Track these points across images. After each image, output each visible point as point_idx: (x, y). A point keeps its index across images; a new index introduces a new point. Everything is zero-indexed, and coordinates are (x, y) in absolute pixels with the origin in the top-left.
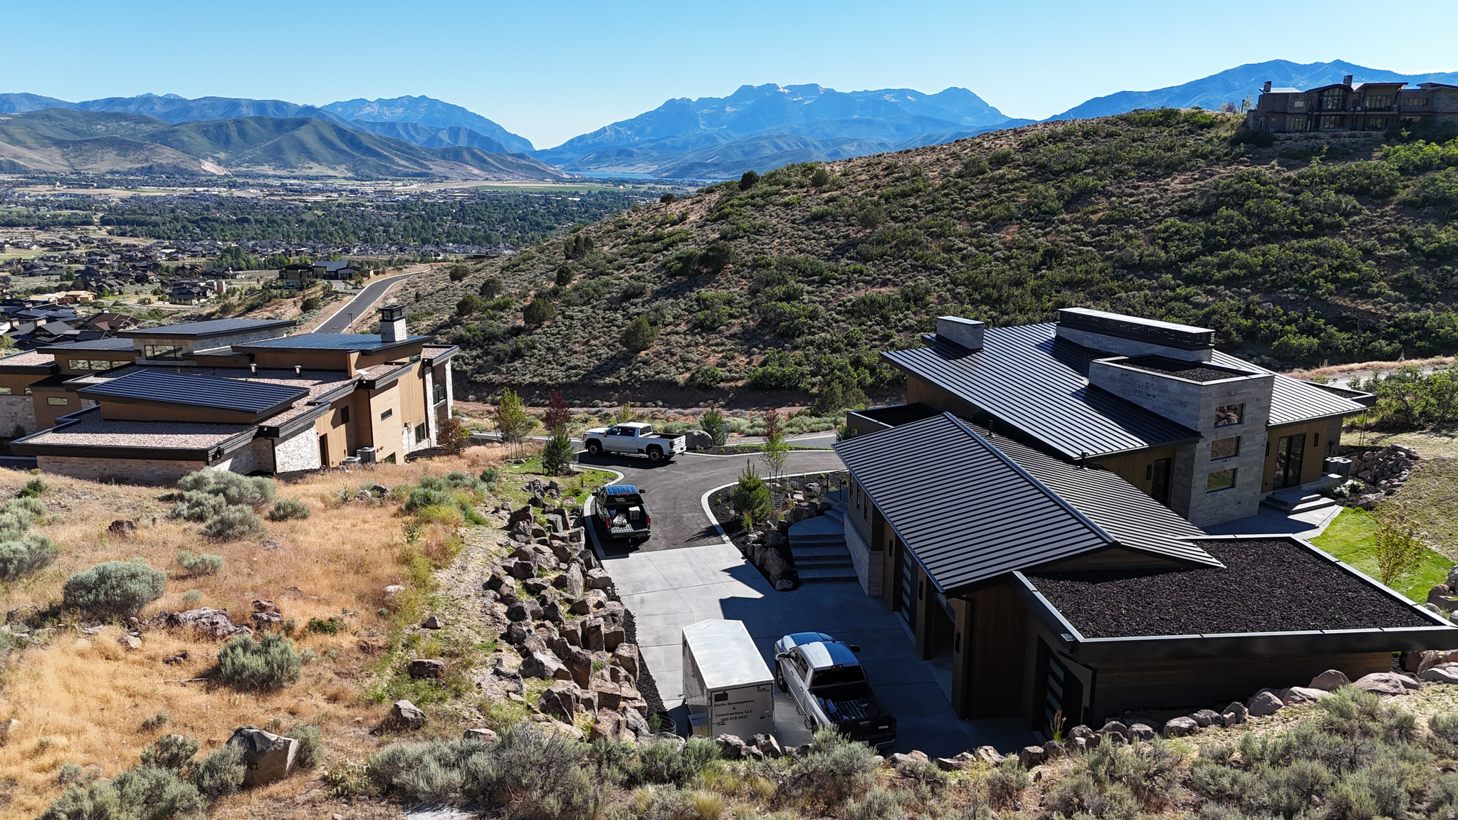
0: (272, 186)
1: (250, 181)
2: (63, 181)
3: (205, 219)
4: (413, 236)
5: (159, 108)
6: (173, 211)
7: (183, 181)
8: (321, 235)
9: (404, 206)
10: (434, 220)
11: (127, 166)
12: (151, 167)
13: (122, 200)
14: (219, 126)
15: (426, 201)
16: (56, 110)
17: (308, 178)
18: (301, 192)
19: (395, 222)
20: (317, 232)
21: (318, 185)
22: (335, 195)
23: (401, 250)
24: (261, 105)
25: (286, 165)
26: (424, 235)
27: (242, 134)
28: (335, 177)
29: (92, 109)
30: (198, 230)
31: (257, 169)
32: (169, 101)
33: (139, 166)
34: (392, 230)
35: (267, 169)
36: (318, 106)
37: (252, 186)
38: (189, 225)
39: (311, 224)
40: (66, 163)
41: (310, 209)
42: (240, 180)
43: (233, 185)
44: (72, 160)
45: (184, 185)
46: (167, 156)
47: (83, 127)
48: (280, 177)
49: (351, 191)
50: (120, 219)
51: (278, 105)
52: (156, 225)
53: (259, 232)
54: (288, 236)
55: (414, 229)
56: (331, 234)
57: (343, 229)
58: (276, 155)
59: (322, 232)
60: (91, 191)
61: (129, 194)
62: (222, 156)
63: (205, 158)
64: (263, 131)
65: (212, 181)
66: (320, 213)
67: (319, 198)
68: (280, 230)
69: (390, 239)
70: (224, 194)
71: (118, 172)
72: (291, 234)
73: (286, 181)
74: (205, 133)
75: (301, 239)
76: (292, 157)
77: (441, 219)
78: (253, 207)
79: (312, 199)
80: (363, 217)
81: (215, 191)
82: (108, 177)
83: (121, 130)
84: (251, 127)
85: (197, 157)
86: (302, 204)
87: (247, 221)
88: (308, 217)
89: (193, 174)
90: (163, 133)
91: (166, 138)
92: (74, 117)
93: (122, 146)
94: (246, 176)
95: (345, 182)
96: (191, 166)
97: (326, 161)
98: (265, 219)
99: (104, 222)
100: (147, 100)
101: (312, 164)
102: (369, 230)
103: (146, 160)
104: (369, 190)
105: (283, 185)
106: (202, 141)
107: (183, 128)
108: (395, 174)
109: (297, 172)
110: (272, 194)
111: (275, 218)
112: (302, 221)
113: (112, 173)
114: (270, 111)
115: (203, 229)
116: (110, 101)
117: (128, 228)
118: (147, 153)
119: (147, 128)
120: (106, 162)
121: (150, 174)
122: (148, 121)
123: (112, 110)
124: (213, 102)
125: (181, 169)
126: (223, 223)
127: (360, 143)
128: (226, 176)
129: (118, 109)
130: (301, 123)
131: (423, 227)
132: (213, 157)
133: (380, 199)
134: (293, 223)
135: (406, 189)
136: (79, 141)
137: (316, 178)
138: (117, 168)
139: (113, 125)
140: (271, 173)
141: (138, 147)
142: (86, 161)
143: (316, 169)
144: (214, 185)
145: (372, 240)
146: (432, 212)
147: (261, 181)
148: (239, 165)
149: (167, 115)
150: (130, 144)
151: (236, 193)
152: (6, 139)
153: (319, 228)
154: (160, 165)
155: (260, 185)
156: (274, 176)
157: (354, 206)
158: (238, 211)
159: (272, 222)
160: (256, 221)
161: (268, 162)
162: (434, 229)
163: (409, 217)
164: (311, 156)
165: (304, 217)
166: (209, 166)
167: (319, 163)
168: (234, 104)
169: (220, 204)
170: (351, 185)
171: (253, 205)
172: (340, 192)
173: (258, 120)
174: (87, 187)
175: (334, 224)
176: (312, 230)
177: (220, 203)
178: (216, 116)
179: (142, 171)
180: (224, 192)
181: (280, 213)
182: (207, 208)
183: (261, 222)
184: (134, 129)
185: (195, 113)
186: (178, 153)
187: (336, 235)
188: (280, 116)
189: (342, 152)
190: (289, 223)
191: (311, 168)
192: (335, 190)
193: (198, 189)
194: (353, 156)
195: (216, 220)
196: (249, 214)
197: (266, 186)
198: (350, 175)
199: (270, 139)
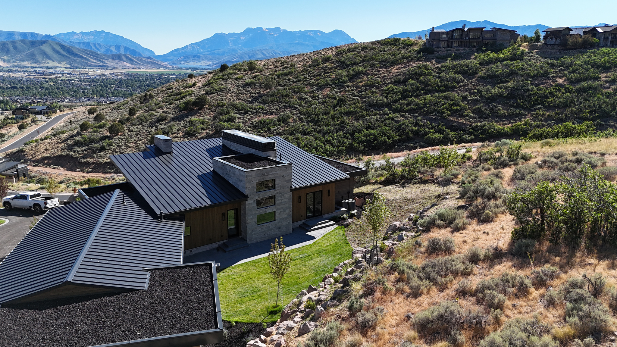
0: (29, 71)
1: (19, 69)
4: (96, 94)
8: (51, 94)
9: (93, 80)
10: (107, 87)
14: (4, 44)
15: (104, 78)
17: (48, 68)
18: (43, 74)
19: (88, 88)
20: (49, 93)
21: (52, 71)
22: (60, 75)
23: (89, 100)
24: (24, 35)
25: (37, 62)
26: (102, 93)
27: (15, 48)
28: (61, 67)
31: (22, 64)
34: (86, 91)
35: (27, 64)
36: (52, 35)
37: (20, 71)
39: (47, 89)
41: (47, 82)
42: (14, 69)
43: (10, 71)
48: (34, 67)
49: (68, 74)
51: (34, 35)
53: (21, 93)
54: (35, 94)
55: (97, 91)
56: (56, 93)
57: (62, 91)
58: (32, 58)
59: (52, 92)
62: (6, 58)
64: (25, 46)
66: (52, 84)
67: (53, 77)
68: (31, 91)
69: (85, 95)
70: (6, 76)
72: (37, 93)
73: (36, 69)
75: (41, 95)
76: (39, 58)
77: (110, 86)
78: (19, 81)
79: (48, 77)
80: (73, 85)
84: (19, 45)
86: (44, 80)
87: (15, 87)
88: (46, 85)
94: (17, 67)
95: (65, 70)
97: (57, 60)
98: (24, 86)
101: (49, 61)
102: (75, 91)
104: (77, 73)
105: (35, 71)
108: (90, 66)
109: (43, 65)
110: (29, 75)
111: (29, 86)
112: (43, 87)
114: (29, 37)
126: (4, 89)
127: (73, 52)
128: (7, 67)
130: (43, 42)
131: (101, 90)
132: (1, 59)
133: (82, 77)
134: (38, 88)
135: (94, 73)
137: (52, 68)
140: (30, 65)
143: (52, 64)
145: (76, 96)
146: (106, 83)
147: (24, 69)
148: (14, 62)
151: (12, 75)
153: (51, 91)
155: (24, 71)
156: (31, 67)
157: (69, 80)
158: (12, 83)
159: (28, 88)
160: (20, 88)
161: (28, 60)
162: (107, 90)
163: (95, 85)
164: (49, 58)
165: (44, 85)
167: (53, 61)
168: (11, 34)
169: (3, 80)
170: (68, 71)
171: (20, 80)
172: (62, 74)
173: (23, 41)
175: (58, 89)
176: (47, 91)
178: (2, 39)
180: (6, 75)
181: (32, 84)
183: (22, 88)
187: (59, 94)
188: (34, 40)
189: (64, 56)
190: (36, 88)
191: (49, 63)
192: (61, 73)
194: (70, 58)
196: (17, 84)
197: (26, 71)
198: (68, 66)
199: (29, 50)
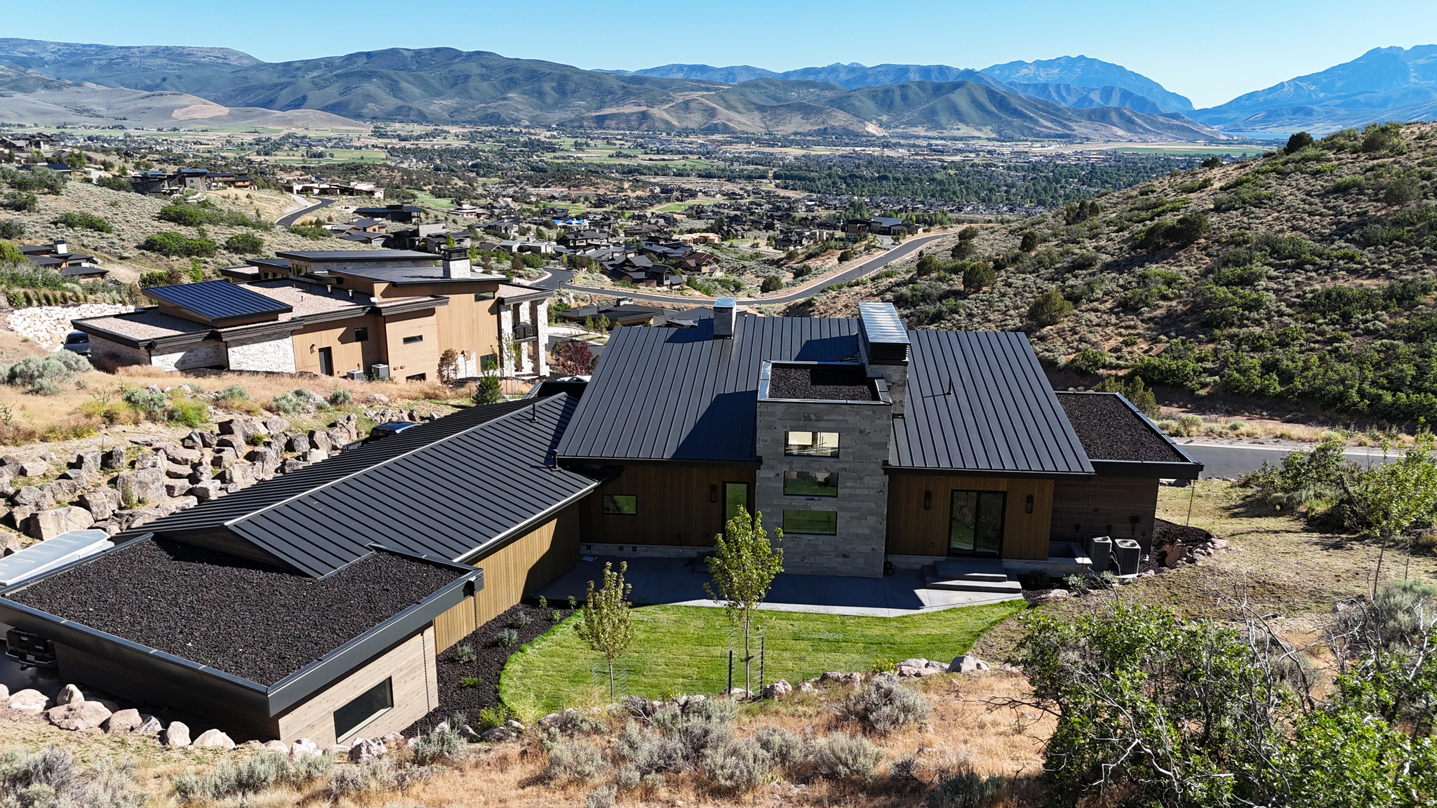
0: (919, 146)
1: (902, 142)
2: (758, 141)
3: (852, 176)
4: (1031, 198)
5: (843, 76)
6: (830, 168)
7: (847, 141)
8: (944, 193)
9: (1034, 167)
10: (1058, 182)
11: (807, 128)
12: (826, 129)
13: (796, 158)
14: (887, 91)
15: (1058, 162)
16: (763, 79)
17: (954, 139)
18: (943, 152)
19: (1020, 183)
20: (942, 190)
21: (960, 145)
22: (972, 155)
23: (1011, 210)
24: (926, 71)
25: (936, 126)
26: (1043, 196)
27: (904, 98)
28: (979, 138)
29: (792, 78)
30: (844, 186)
31: (912, 131)
32: (852, 69)
33: (816, 128)
34: (1013, 190)
35: (920, 131)
36: (978, 69)
37: (902, 146)
38: (839, 181)
39: (941, 183)
40: (763, 125)
41: (945, 168)
42: (894, 141)
43: (886, 145)
44: (768, 123)
45: (847, 145)
46: (840, 119)
47: (780, 94)
48: (929, 138)
49: (989, 152)
50: (789, 176)
51: (942, 70)
52: (813, 180)
53: (892, 188)
54: (916, 194)
55: (1036, 191)
56: (954, 193)
57: (967, 188)
58: (930, 118)
59: (947, 191)
60: (776, 150)
61: (803, 152)
62: (884, 118)
63: (870, 121)
64: (922, 94)
65: (870, 141)
66: (952, 172)
67: (958, 158)
68: (911, 187)
69: (1007, 199)
70: (876, 154)
71: (800, 134)
72: (919, 191)
73: (933, 142)
74: (874, 97)
75: (925, 197)
76: (944, 119)
77: (1066, 182)
78: (896, 166)
79: (949, 159)
80: (991, 178)
81: (869, 150)
82: (792, 137)
83: (808, 96)
84: (913, 92)
85: (863, 118)
86: (940, 164)
87: (886, 178)
88: (940, 176)
89: (857, 135)
90: (840, 98)
91: (841, 103)
92: (776, 86)
93: (806, 110)
94: (900, 136)
95: (985, 143)
96: (857, 128)
97: (974, 123)
98: (902, 177)
99: (776, 177)
100: (834, 69)
101: (961, 125)
102: (990, 190)
103: (823, 123)
104: (1006, 150)
105: (929, 145)
106: (870, 105)
107: (857, 94)
108: (1037, 135)
109: (946, 133)
110: (917, 154)
111: (911, 176)
112: (934, 179)
113: (795, 134)
114: (933, 76)
115: (848, 185)
116: (807, 71)
117: (791, 182)
118: (824, 116)
119: (829, 94)
120: (794, 124)
121: (824, 135)
122: (832, 88)
123: (807, 79)
124: (886, 69)
125: (849, 131)
126: (866, 180)
127: (1009, 104)
128: (884, 136)
129: (811, 78)
130: (956, 86)
131: (1045, 189)
132: (877, 120)
133: (1014, 160)
134: (925, 181)
135: (1039, 150)
136: (776, 107)
137: (961, 139)
138: (801, 130)
139: (804, 92)
140: (923, 133)
141: (819, 111)
142: (778, 124)
143: (964, 130)
144: (871, 146)
145: (990, 200)
146: (1060, 174)
147: (912, 142)
148: (897, 127)
149: (848, 82)
150: (813, 108)
151: (887, 152)
152: (724, 105)
153: (946, 187)
154: (833, 128)
155: (909, 145)
156: (924, 137)
157: (987, 166)
158: (882, 169)
159: (907, 179)
160: (894, 178)
161: (922, 124)
162: (1056, 190)
163: (1035, 178)
164: (960, 117)
165: (937, 176)
166: (872, 128)
167: (967, 124)
168: (904, 70)
169: (870, 163)
170: (990, 146)
171: (897, 164)
172: (977, 152)
173: (920, 85)
174: (773, 146)
175: (961, 183)
177: (871, 161)
178: (886, 81)
179: (818, 132)
180: (876, 151)
181: (916, 172)
182: (858, 167)
183: (897, 180)
184: (818, 95)
185: (870, 80)
186: (849, 116)
187: (959, 194)
188: (940, 80)
189: (989, 113)
190: (921, 181)
191: (958, 129)
192: (974, 151)
193: (857, 149)
194: (1001, 118)
195: (861, 177)
196: (890, 172)
197: (914, 146)
198: (994, 136)
199: (928, 102)
